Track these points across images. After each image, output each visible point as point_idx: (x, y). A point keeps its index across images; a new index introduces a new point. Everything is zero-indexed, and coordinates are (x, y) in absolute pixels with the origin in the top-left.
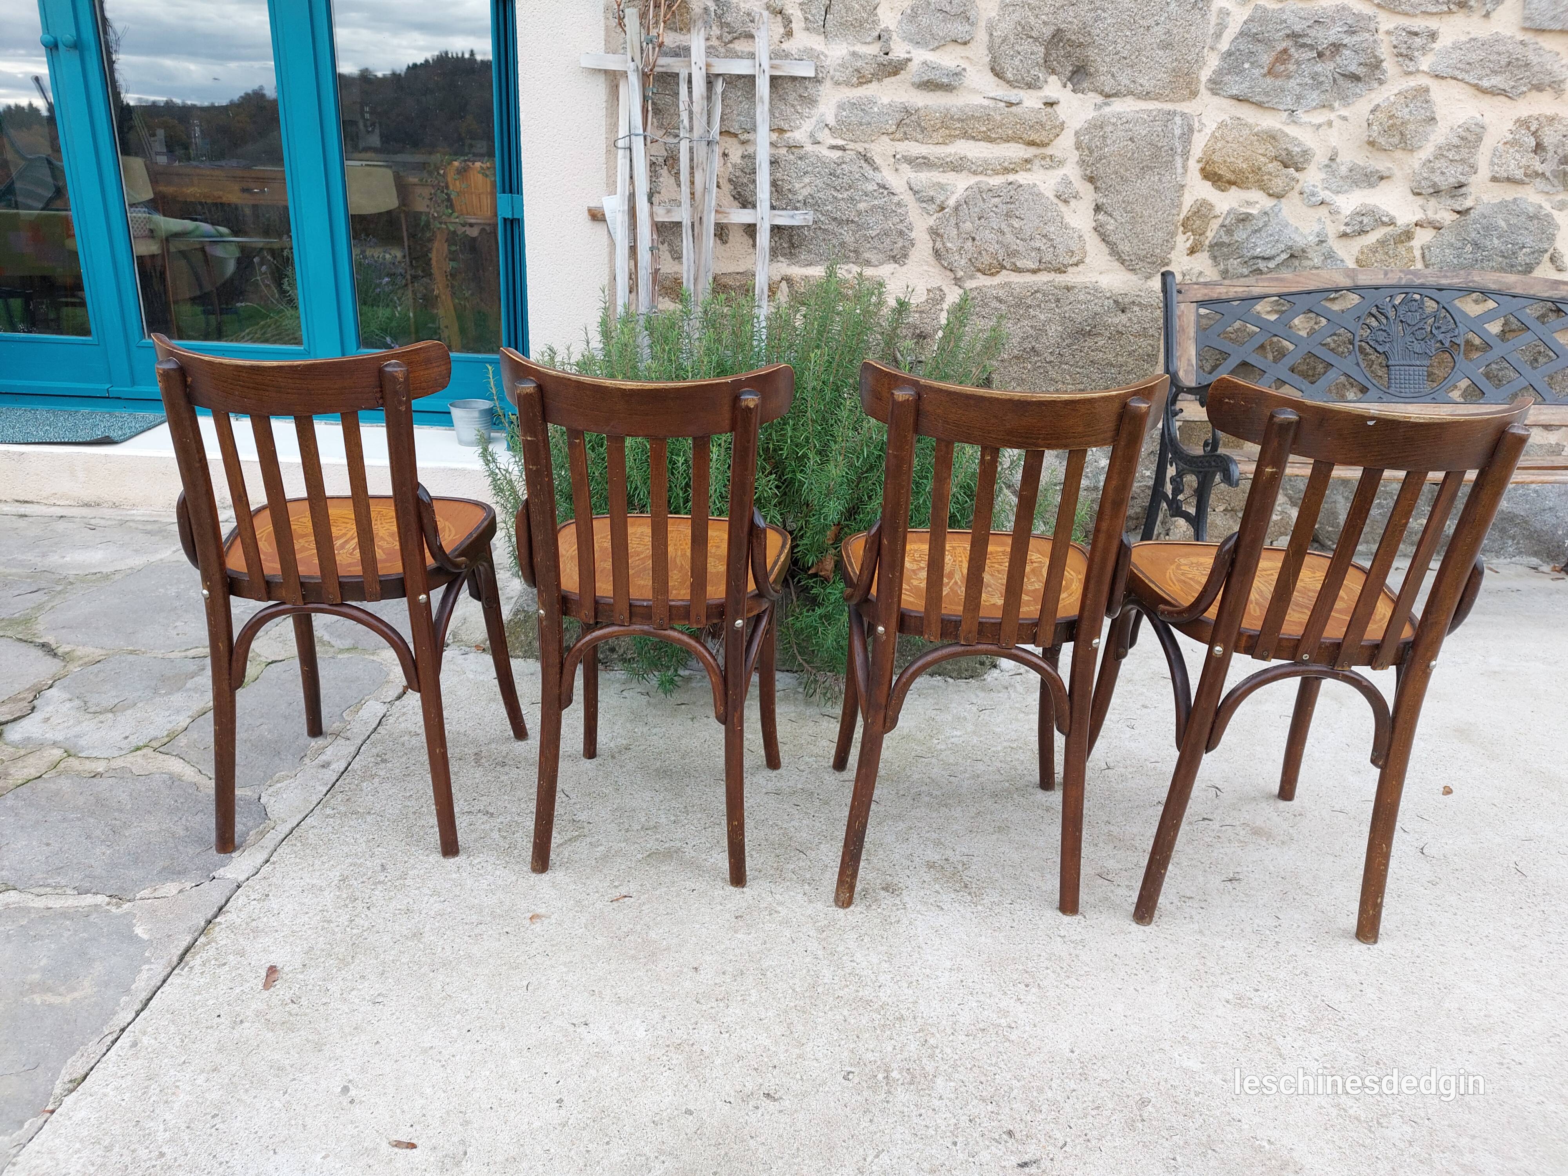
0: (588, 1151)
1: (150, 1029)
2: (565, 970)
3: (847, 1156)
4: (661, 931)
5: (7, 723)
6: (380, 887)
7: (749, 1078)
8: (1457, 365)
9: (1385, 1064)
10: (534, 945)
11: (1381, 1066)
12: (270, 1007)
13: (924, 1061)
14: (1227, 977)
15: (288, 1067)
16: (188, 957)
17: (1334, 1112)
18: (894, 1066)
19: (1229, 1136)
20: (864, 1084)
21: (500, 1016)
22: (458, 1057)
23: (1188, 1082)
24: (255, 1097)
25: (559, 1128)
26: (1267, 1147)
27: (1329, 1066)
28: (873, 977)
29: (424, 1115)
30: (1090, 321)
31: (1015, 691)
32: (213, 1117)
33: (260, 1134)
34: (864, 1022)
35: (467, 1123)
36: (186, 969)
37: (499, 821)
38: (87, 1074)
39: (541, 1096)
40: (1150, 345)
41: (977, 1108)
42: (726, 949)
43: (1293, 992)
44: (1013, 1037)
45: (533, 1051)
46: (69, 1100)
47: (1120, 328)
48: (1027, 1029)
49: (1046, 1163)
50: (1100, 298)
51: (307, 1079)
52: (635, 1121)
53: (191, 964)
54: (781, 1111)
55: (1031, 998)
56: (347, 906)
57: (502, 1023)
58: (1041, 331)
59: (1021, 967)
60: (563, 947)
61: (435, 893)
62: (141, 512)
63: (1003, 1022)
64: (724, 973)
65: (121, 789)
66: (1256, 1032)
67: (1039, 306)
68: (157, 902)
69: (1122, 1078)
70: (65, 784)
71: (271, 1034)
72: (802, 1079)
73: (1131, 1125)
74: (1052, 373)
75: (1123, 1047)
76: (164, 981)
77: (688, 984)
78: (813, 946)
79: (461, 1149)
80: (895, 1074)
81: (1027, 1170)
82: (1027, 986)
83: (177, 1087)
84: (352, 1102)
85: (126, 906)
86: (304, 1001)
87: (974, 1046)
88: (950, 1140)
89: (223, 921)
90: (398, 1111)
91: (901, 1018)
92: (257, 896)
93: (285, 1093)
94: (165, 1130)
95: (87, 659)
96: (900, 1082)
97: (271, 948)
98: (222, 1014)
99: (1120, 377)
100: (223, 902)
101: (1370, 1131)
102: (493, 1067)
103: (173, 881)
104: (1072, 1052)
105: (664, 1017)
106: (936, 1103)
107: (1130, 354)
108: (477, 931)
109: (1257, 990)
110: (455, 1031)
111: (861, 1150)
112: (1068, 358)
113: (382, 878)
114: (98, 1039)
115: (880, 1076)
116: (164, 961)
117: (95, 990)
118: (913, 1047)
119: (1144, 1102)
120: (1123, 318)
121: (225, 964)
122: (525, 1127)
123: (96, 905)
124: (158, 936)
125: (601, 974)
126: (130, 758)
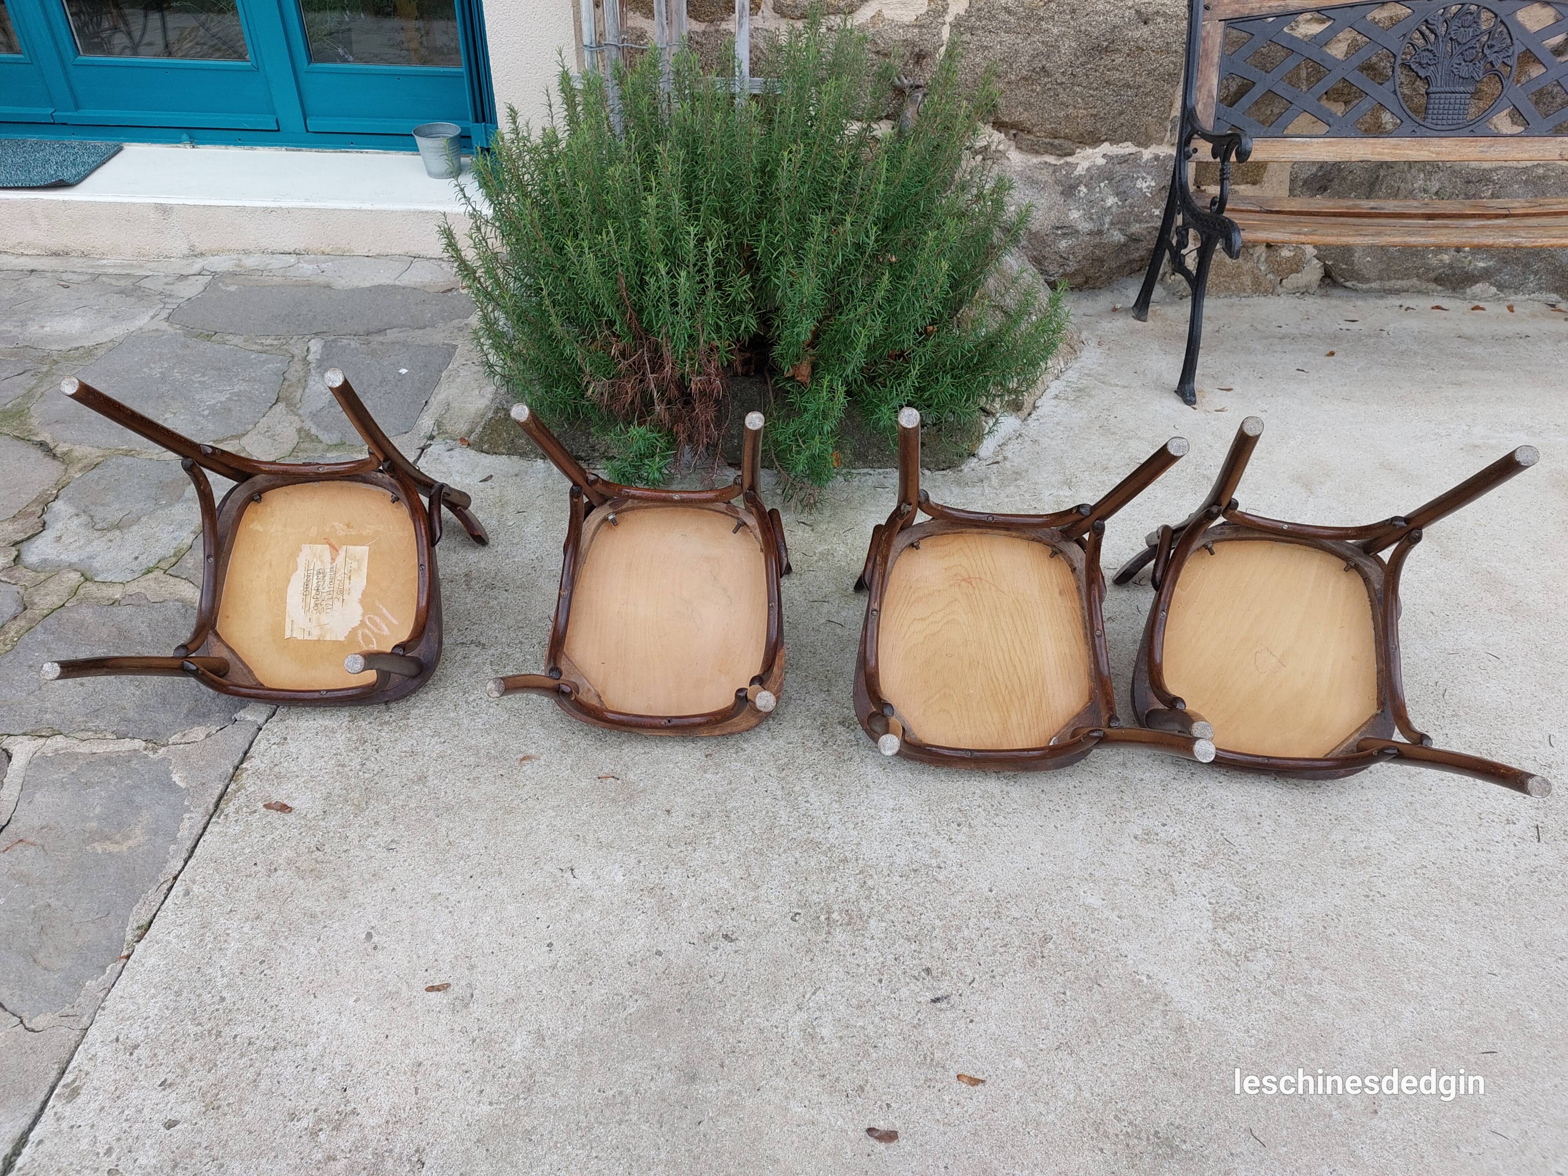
0: (574, 992)
1: (198, 878)
2: (553, 814)
3: (789, 993)
4: (639, 772)
5: (22, 541)
6: (386, 728)
7: (710, 920)
8: (1505, 91)
9: (1264, 898)
10: (526, 789)
11: (1261, 900)
12: (298, 855)
13: (862, 902)
14: (1140, 812)
15: (319, 915)
16: (222, 806)
17: (1210, 946)
18: (835, 907)
19: (1115, 971)
20: (809, 925)
21: (498, 862)
22: (463, 904)
23: (1087, 919)
24: (294, 944)
25: (550, 971)
26: (1146, 981)
27: (1214, 901)
28: (823, 818)
29: (436, 960)
30: (1108, 35)
31: (990, 486)
32: (261, 963)
33: (301, 979)
34: (812, 864)
35: (472, 967)
36: (222, 817)
37: (490, 652)
38: (151, 922)
39: (535, 941)
40: (1172, 62)
41: (903, 947)
42: (696, 790)
43: (1197, 826)
44: (941, 877)
45: (527, 896)
46: (139, 947)
47: (1140, 43)
48: (954, 869)
49: (955, 999)
50: (1120, 8)
51: (336, 926)
52: (614, 962)
53: (226, 811)
54: (736, 952)
55: (961, 837)
56: (357, 749)
57: (500, 869)
58: (1053, 48)
59: (956, 806)
60: (551, 791)
61: (437, 734)
62: (112, 262)
63: (934, 862)
64: (693, 816)
65: (140, 619)
66: (1155, 869)
67: (1052, 18)
68: (188, 748)
69: (1030, 916)
70: (87, 614)
71: (302, 882)
72: (756, 921)
73: (1032, 963)
74: (1063, 97)
75: (1035, 885)
76: (205, 828)
77: (660, 827)
78: (773, 785)
79: (469, 991)
80: (835, 916)
81: (938, 1005)
82: (959, 825)
83: (228, 934)
84: (375, 948)
85: (162, 751)
86: (328, 849)
87: (906, 887)
88: (877, 977)
89: (248, 767)
90: (415, 957)
91: (845, 860)
92: (277, 740)
93: (319, 940)
94: (223, 976)
95: (85, 462)
96: (839, 923)
97: (294, 795)
98: (258, 862)
99: (1137, 100)
100: (247, 746)
101: (1237, 965)
102: (493, 912)
103: (199, 725)
104: (991, 891)
105: (640, 862)
106: (868, 942)
108: (474, 774)
109: (1164, 825)
110: (459, 877)
111: (802, 988)
112: (1082, 79)
113: (387, 718)
114: (155, 888)
115: (822, 918)
116: (202, 810)
117: (146, 838)
118: (853, 888)
119: (1046, 939)
120: (1145, 31)
121: (255, 812)
122: (521, 970)
123: (135, 750)
124: (194, 785)
125: (584, 818)
126: (143, 582)
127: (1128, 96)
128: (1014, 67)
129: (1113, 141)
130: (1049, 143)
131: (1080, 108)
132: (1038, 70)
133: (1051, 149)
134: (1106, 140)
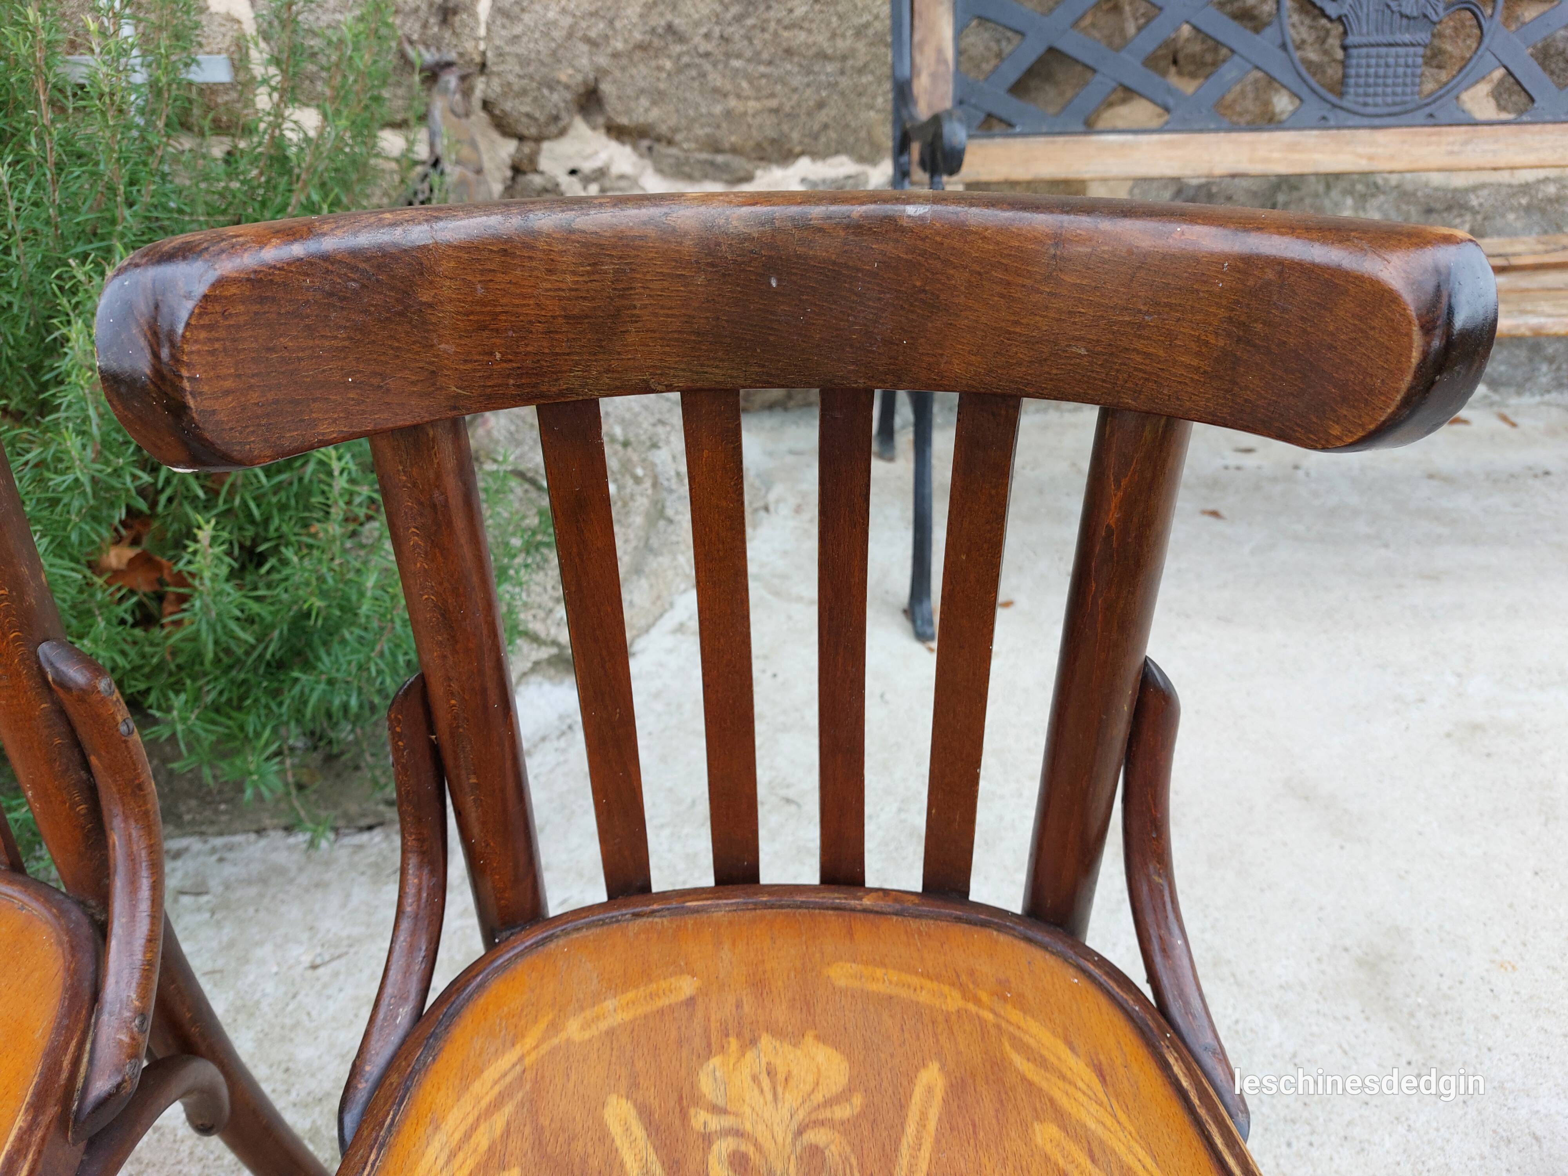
8: (1486, 40)
74: (715, 79)
99: (844, 82)
107: (859, 32)
112: (740, 44)
127: (827, 74)
128: (618, 24)
129: (816, 155)
130: (706, 162)
131: (748, 98)
132: (660, 30)
133: (712, 171)
134: (802, 153)
